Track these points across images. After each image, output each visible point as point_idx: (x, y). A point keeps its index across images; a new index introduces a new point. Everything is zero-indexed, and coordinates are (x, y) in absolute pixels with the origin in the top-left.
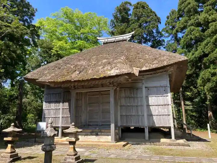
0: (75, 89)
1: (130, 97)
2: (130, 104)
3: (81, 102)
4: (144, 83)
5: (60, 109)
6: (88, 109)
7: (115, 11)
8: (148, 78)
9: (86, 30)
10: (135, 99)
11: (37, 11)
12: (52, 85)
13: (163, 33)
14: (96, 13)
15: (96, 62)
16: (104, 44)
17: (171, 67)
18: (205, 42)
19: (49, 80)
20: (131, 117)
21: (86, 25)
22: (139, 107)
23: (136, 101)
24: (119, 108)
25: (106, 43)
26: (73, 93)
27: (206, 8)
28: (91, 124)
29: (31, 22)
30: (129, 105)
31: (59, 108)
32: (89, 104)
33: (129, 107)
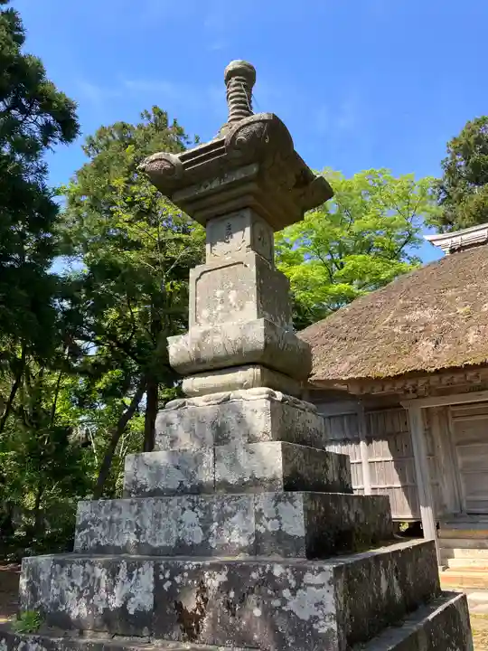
0: (418, 397)
3: (430, 439)
5: (361, 463)
6: (460, 460)
7: (449, 152)
9: (368, 221)
12: (354, 391)
14: (387, 169)
15: (468, 307)
16: (452, 251)
19: (351, 376)
21: (365, 208)
25: (459, 250)
26: (415, 411)
31: (358, 460)
32: (458, 444)
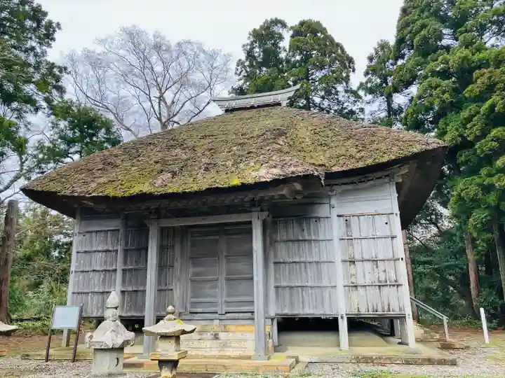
0: (159, 218)
1: (299, 241)
2: (300, 257)
3: (172, 253)
4: (336, 205)
5: (116, 270)
7: (249, 39)
8: (344, 193)
10: (313, 244)
11: (60, 28)
13: (361, 93)
16: (227, 111)
17: (402, 166)
18: (465, 114)
20: (302, 290)
22: (322, 265)
23: (315, 250)
24: (272, 266)
25: (233, 110)
27: (465, 37)
28: (199, 310)
29: (44, 53)
30: (297, 260)
31: (114, 268)
33: (298, 267)
